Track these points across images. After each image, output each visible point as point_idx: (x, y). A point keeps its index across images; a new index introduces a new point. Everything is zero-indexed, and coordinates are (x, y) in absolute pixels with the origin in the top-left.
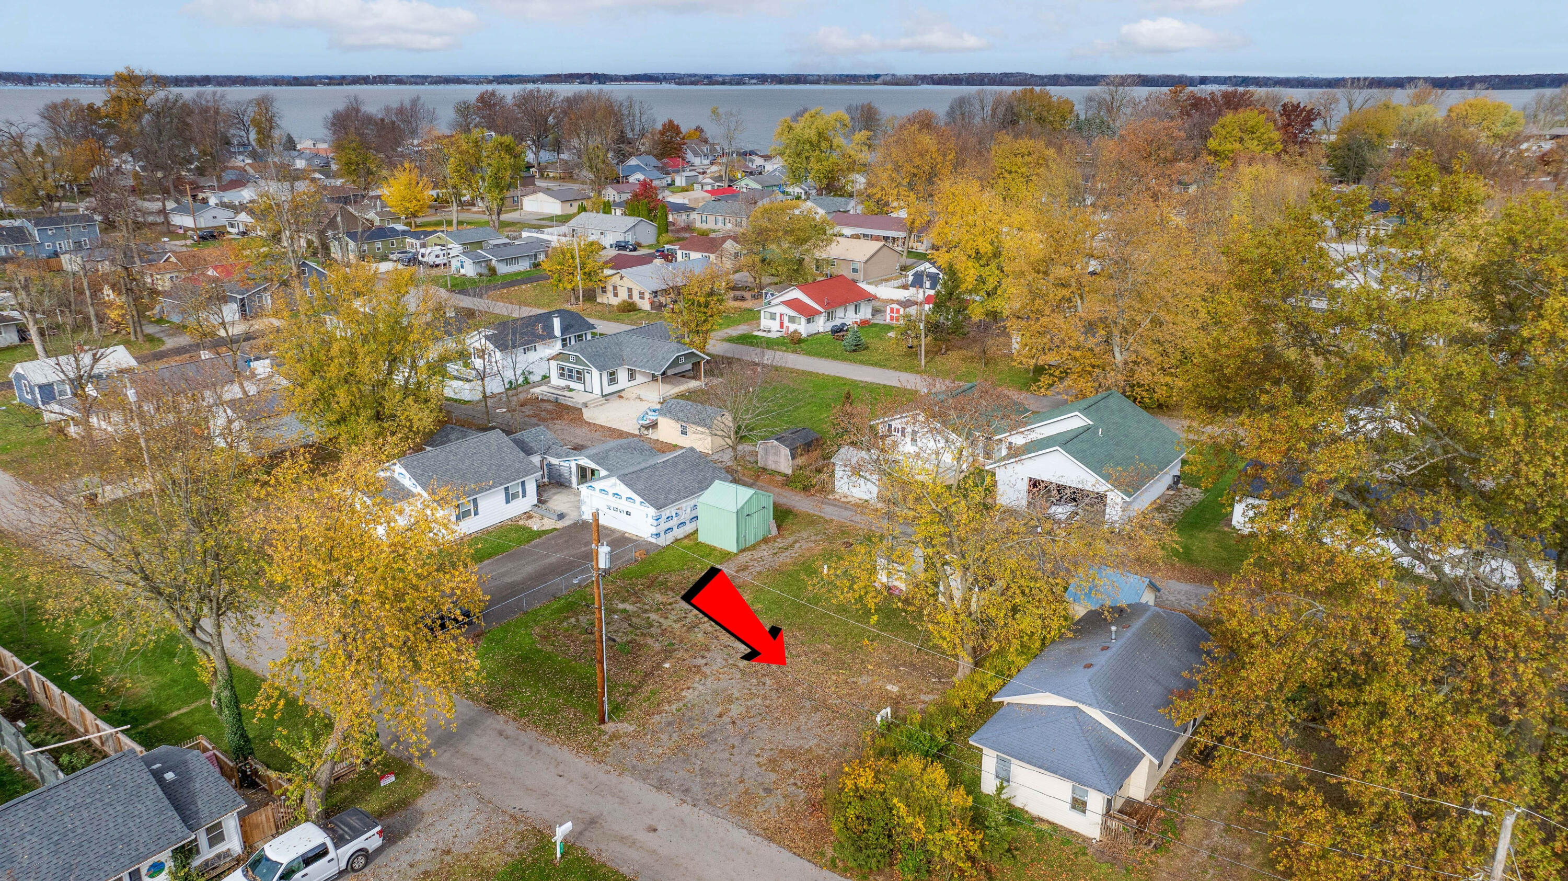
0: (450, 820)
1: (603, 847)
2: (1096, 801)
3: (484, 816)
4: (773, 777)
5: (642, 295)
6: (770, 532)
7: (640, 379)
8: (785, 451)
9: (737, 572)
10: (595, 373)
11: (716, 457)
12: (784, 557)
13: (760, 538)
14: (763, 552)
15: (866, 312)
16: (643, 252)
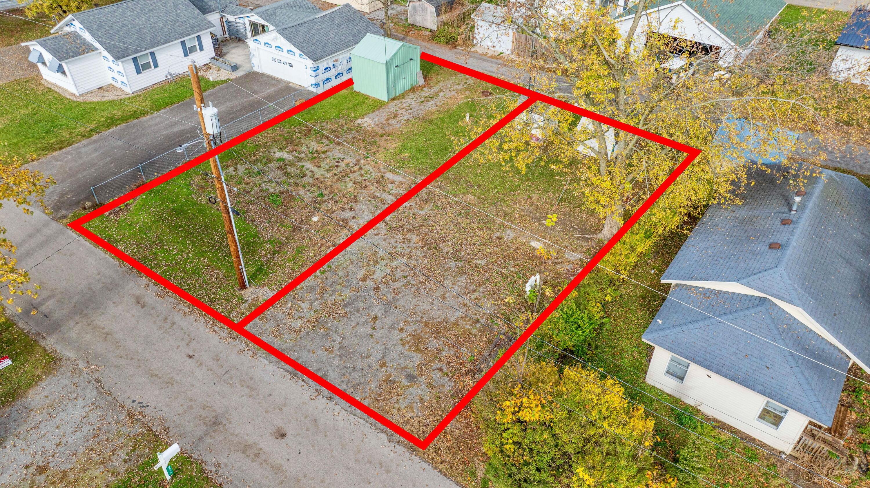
0: (58, 421)
1: (222, 460)
3: (98, 412)
4: (417, 358)
6: (417, 82)
8: (431, 9)
9: (387, 120)
11: (372, 16)
12: (430, 106)
13: (408, 87)
14: (411, 101)
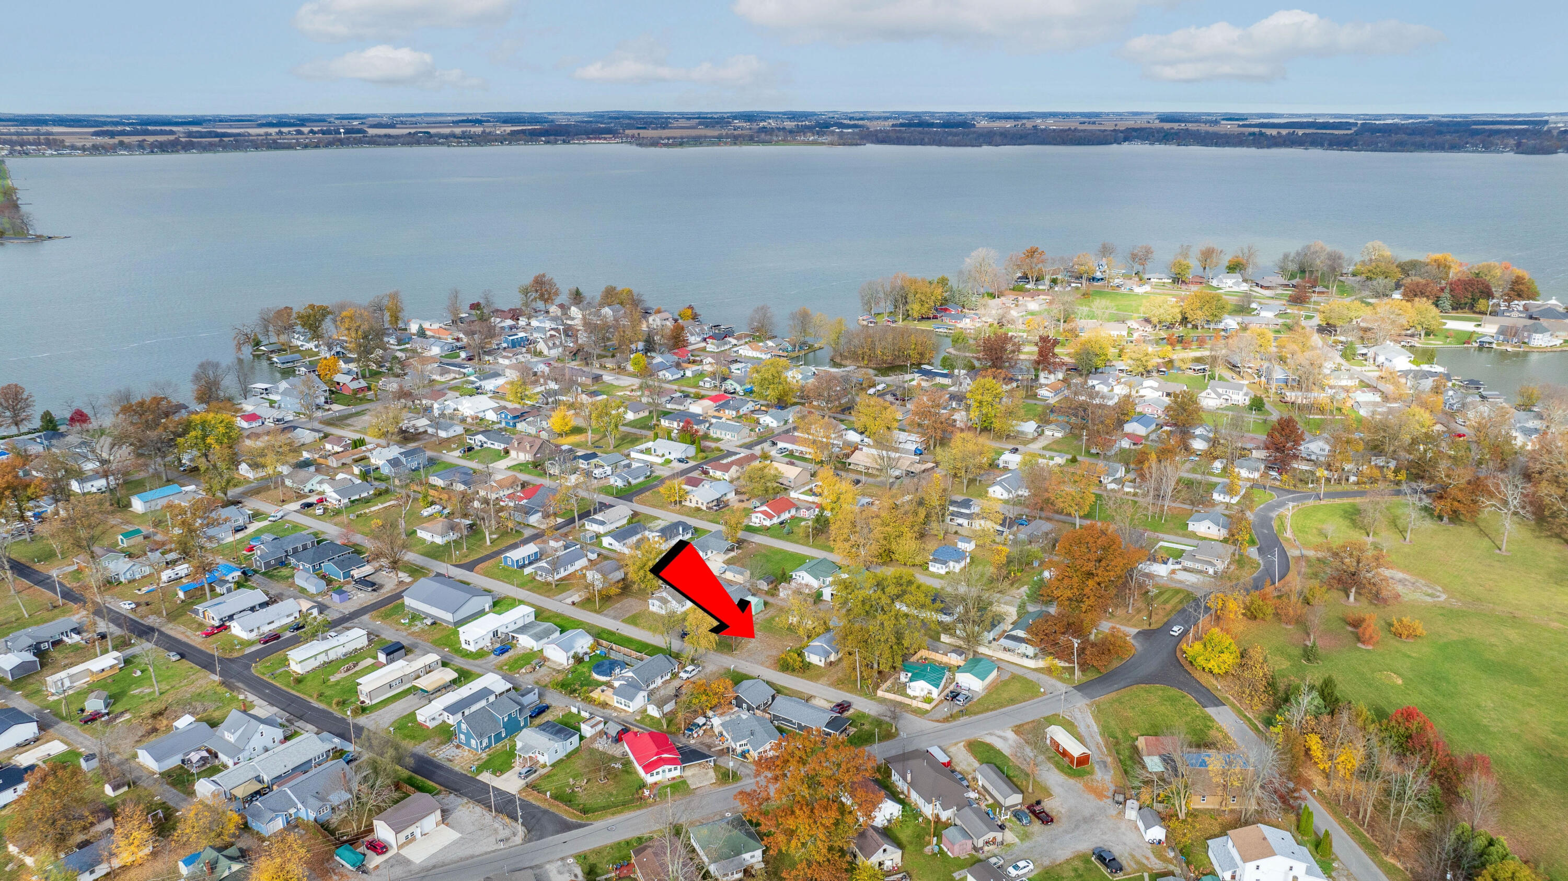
2: (823, 661)
5: (702, 503)
15: (793, 512)
16: (692, 463)
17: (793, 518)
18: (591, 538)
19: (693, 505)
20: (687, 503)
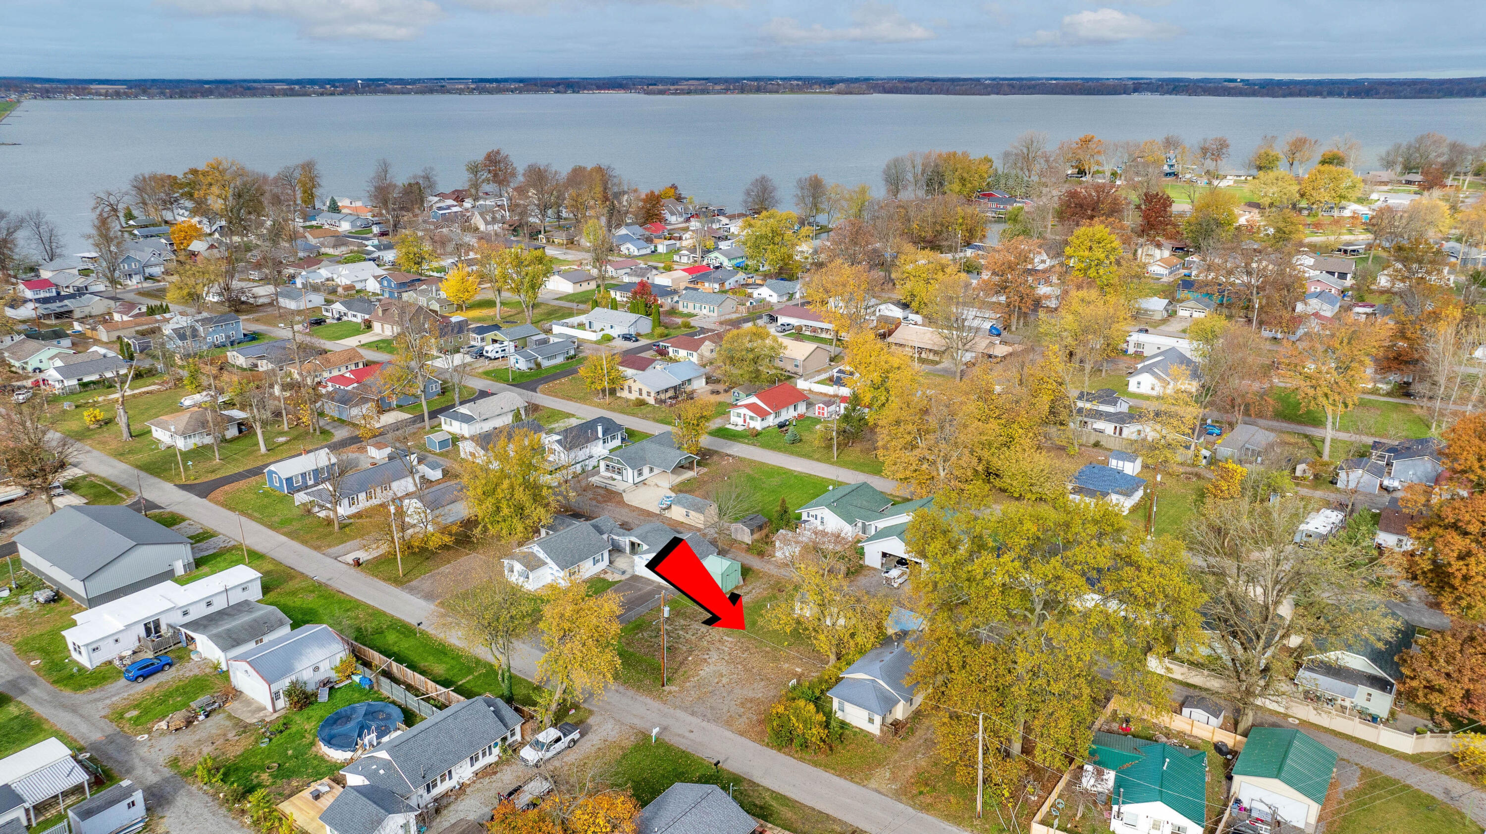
0: (603, 728)
1: (672, 738)
2: (878, 719)
3: (618, 726)
4: (742, 710)
5: (649, 394)
6: (739, 583)
7: (656, 471)
8: (747, 530)
10: (630, 470)
11: (707, 531)
12: (747, 599)
13: (734, 586)
15: (802, 408)
16: (643, 342)
17: (801, 417)
18: (443, 444)
19: (634, 396)
20: (625, 394)
